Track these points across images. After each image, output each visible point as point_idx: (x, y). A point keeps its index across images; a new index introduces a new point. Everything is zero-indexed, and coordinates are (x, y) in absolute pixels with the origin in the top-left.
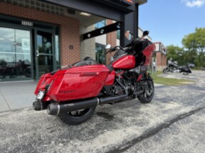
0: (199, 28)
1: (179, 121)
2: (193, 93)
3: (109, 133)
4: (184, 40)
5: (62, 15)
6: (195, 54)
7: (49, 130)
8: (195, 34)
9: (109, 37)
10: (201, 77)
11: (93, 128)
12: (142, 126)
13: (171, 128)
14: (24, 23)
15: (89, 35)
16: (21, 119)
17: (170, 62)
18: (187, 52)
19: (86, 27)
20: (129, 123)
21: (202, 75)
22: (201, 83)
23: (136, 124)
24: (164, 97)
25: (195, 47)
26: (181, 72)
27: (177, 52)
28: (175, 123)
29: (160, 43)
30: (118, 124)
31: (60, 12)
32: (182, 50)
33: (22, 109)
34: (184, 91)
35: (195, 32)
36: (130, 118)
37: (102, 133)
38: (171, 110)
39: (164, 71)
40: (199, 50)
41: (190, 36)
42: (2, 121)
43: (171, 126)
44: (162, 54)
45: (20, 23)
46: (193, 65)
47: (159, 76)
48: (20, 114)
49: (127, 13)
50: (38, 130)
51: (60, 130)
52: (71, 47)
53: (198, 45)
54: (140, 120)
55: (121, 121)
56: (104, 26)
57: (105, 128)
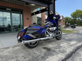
0: (77, 10)
1: (79, 50)
2: (79, 36)
3: (51, 57)
4: (71, 15)
5: (23, 5)
6: (76, 20)
7: (24, 58)
8: (76, 12)
9: (42, 14)
10: (80, 29)
11: (43, 55)
12: (64, 53)
13: (76, 54)
14: (7, 9)
15: (34, 14)
16: (9, 52)
17: (67, 24)
18: (73, 19)
19: (33, 10)
20: (58, 52)
21: (80, 28)
22: (81, 32)
23: (61, 52)
24: (68, 39)
25: (76, 17)
26: (71, 27)
27: (69, 19)
28: (77, 51)
29: (62, 16)
30: (53, 53)
31: (22, 4)
32: (71, 18)
33: (10, 47)
34: (75, 35)
35: (76, 11)
36: (58, 50)
37: (47, 58)
38: (73, 44)
39: (65, 27)
40: (77, 19)
41: (74, 13)
42: (1, 54)
43: (76, 53)
44: (64, 21)
45: (6, 9)
46: (76, 25)
47: (63, 29)
48: (9, 50)
49: (51, 4)
50: (18, 58)
51: (28, 57)
52: (28, 19)
53: (77, 16)
54: (62, 50)
55: (54, 51)
56: (40, 10)
57: (48, 55)
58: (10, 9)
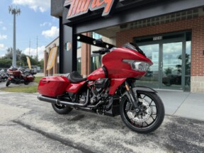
58: (159, 38)
